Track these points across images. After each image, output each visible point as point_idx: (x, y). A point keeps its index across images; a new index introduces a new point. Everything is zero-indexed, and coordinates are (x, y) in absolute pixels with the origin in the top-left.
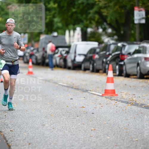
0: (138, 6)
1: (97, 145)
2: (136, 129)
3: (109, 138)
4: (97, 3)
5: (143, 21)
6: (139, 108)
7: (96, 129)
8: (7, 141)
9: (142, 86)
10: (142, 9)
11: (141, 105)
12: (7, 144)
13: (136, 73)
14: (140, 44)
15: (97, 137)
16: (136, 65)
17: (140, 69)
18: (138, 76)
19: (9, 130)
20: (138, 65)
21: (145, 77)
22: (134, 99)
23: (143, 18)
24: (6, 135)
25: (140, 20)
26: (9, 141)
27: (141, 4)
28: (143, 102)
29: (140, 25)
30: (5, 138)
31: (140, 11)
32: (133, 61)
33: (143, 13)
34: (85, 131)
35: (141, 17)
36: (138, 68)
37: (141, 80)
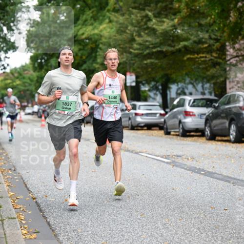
0: (130, 72)
1: (97, 184)
2: (128, 170)
3: (106, 178)
4: (97, 69)
5: (134, 84)
6: (131, 154)
7: (96, 170)
8: (24, 181)
9: (133, 136)
10: (133, 74)
11: (132, 152)
12: (24, 183)
13: (128, 126)
14: (131, 102)
15: (97, 177)
16: (128, 119)
17: (131, 123)
18: (130, 127)
19: (25, 172)
20: (130, 119)
21: (136, 128)
22: (127, 146)
23: (133, 82)
24: (23, 176)
25: (131, 83)
26: (25, 181)
27: (131, 70)
28: (134, 148)
29: (132, 87)
30: (22, 178)
31: (131, 75)
32: (125, 116)
33: (134, 77)
34: (87, 172)
35: (131, 81)
36: (130, 121)
37: (132, 131)
